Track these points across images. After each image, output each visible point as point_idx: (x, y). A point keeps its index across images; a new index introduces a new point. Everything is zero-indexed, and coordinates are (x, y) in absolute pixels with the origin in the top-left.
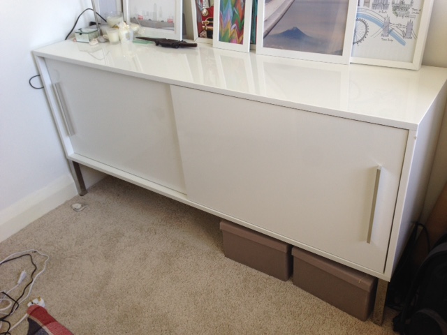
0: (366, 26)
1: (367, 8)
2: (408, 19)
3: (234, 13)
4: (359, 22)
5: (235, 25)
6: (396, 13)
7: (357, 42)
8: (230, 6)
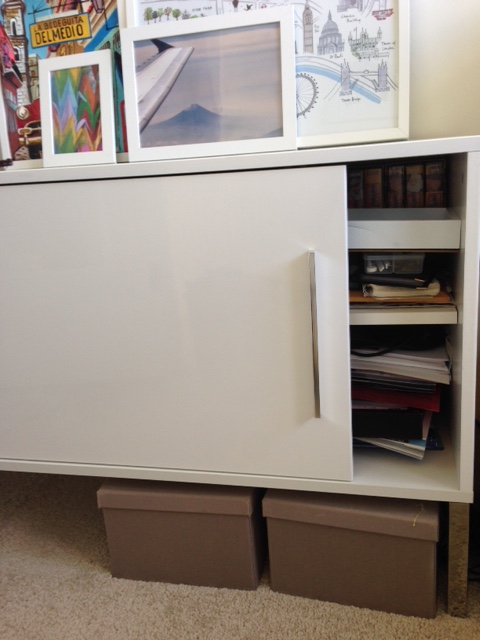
0: (314, 84)
1: (310, 55)
2: (379, 61)
3: (80, 100)
4: (301, 79)
5: (83, 121)
6: (357, 55)
7: (303, 113)
8: (71, 90)
